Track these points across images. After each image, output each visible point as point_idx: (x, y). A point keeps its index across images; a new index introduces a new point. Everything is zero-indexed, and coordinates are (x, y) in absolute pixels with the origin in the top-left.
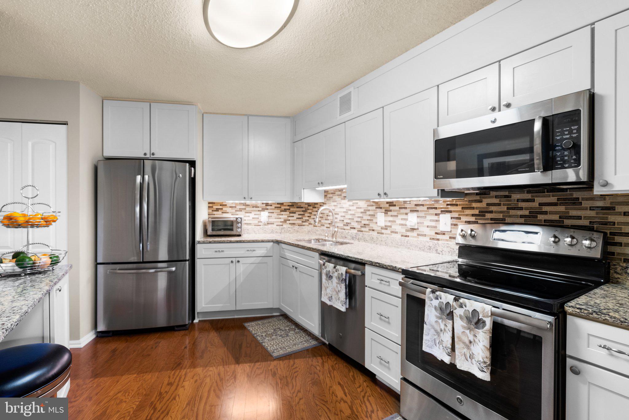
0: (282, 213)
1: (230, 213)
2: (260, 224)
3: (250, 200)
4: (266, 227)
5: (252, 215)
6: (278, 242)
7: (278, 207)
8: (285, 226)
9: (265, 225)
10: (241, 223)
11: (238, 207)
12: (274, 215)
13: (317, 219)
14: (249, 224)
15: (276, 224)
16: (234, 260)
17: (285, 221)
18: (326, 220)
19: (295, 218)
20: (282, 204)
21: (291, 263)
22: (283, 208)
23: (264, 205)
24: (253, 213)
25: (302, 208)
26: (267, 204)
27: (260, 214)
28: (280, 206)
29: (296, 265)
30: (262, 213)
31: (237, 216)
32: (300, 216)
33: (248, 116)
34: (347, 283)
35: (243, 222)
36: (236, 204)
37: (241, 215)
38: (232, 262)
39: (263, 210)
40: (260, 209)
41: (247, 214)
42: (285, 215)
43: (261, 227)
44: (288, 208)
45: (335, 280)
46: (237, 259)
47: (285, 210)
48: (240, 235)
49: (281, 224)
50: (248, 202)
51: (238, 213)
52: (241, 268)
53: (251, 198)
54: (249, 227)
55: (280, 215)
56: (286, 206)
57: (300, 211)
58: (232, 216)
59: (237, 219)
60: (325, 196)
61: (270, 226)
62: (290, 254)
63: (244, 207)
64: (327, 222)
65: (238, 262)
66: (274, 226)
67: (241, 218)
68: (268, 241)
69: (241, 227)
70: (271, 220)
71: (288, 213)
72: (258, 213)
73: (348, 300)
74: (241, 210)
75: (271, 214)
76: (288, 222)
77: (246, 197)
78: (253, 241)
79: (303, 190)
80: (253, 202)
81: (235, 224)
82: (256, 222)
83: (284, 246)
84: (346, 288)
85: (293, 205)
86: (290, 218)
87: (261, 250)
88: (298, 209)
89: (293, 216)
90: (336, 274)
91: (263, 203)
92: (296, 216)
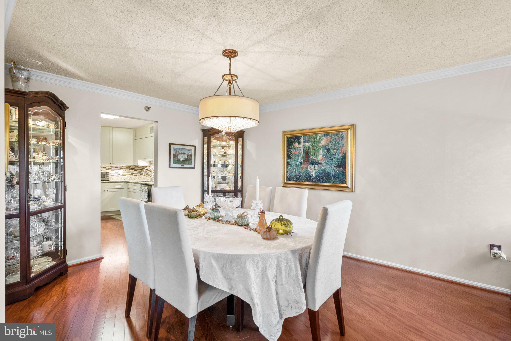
0: (130, 170)
1: (103, 170)
2: (119, 175)
3: (113, 164)
4: (122, 177)
5: (115, 171)
6: (126, 182)
7: (128, 168)
8: (132, 176)
9: (121, 176)
10: (109, 174)
11: (107, 168)
12: (126, 171)
13: (144, 172)
14: (113, 175)
15: (127, 175)
16: (105, 190)
17: (132, 174)
18: (150, 173)
19: (137, 173)
20: (130, 166)
21: (131, 190)
22: (131, 168)
23: (121, 167)
24: (115, 170)
25: (140, 168)
26: (122, 166)
27: (119, 171)
28: (129, 167)
29: (133, 190)
30: (120, 170)
31: (107, 172)
32: (140, 172)
33: (112, 127)
34: (148, 192)
35: (110, 175)
36: (106, 166)
37: (108, 171)
38: (104, 191)
39: (121, 169)
40: (119, 168)
41: (112, 171)
42: (132, 172)
43: (119, 177)
44: (133, 168)
45: (144, 192)
46: (107, 190)
47: (132, 169)
48: (108, 180)
49: (130, 175)
50: (112, 166)
51: (107, 170)
52: (109, 193)
53: (114, 164)
54: (113, 177)
55: (130, 171)
56: (132, 167)
57: (139, 170)
58: (104, 172)
59: (107, 173)
60: (150, 163)
61: (124, 176)
62: (131, 186)
63: (110, 168)
64: (150, 174)
65: (107, 191)
66: (126, 176)
67: (109, 173)
68: (122, 182)
69: (109, 177)
70: (125, 174)
71: (133, 170)
72: (118, 170)
73: (148, 198)
74: (109, 169)
75: (124, 171)
76: (133, 174)
77: (111, 163)
78: (115, 182)
79: (139, 161)
80: (116, 166)
81: (105, 175)
82: (117, 174)
83: (129, 184)
84: (147, 194)
85: (136, 167)
86: (134, 173)
87: (118, 186)
88: (138, 169)
89: (136, 172)
90: (144, 190)
91: (120, 166)
92: (137, 172)
